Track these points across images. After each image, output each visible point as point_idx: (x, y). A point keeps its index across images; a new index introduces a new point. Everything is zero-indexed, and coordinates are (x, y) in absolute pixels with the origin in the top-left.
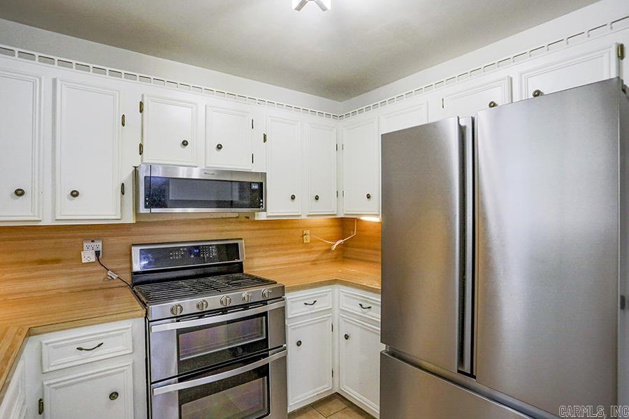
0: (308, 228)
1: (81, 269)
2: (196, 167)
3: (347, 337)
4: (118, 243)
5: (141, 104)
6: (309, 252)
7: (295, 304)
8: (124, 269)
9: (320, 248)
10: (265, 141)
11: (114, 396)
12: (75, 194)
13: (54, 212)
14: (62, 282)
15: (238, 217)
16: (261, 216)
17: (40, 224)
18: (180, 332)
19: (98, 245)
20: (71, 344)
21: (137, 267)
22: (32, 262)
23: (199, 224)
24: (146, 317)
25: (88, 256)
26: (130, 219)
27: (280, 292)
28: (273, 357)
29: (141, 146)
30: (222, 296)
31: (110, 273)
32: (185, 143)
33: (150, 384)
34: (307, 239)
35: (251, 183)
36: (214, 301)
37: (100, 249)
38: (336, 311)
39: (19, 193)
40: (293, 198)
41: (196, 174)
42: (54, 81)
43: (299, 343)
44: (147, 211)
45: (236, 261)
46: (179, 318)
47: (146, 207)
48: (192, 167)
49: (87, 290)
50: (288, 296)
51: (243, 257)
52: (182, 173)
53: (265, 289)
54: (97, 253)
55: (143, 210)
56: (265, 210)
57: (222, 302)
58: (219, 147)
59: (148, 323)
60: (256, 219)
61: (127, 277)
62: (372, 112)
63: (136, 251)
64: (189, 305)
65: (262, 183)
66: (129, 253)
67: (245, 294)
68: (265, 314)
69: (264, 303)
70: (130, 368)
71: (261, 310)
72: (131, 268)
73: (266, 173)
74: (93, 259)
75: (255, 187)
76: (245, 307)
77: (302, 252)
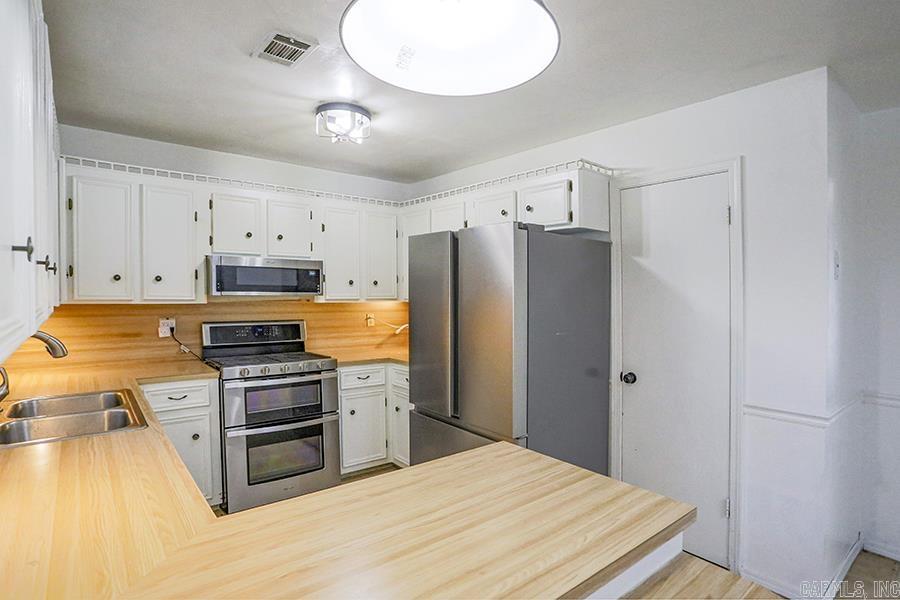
0: (372, 311)
1: (159, 343)
2: (259, 255)
3: (397, 409)
4: (191, 320)
5: (211, 202)
6: (372, 336)
7: (347, 377)
8: (196, 344)
9: (384, 332)
10: (323, 230)
11: (196, 437)
12: (158, 279)
13: (142, 293)
14: (142, 353)
15: (299, 300)
16: (321, 300)
17: (132, 303)
18: (247, 390)
19: (172, 322)
20: (164, 394)
21: (207, 342)
22: (117, 335)
23: (261, 305)
24: (220, 378)
25: (164, 332)
26: (203, 300)
27: (334, 366)
28: (325, 419)
29: (211, 238)
30: (282, 365)
31: (182, 347)
32: (249, 235)
33: (223, 429)
34: (371, 323)
35: (308, 271)
36: (275, 368)
37: (174, 325)
38: (390, 387)
39: (117, 278)
40: (351, 283)
41: (259, 263)
42: (141, 186)
43: (353, 413)
44: (219, 294)
45: (298, 340)
46: (246, 379)
47: (218, 290)
48: (255, 255)
49: (163, 361)
50: (342, 371)
51: (305, 337)
52: (245, 262)
53: (319, 362)
54: (172, 329)
55: (215, 293)
56: (322, 294)
57: (281, 370)
58: (280, 237)
59: (222, 381)
60: (316, 301)
61: (198, 351)
62: (427, 204)
63: (206, 328)
64: (254, 369)
65: (318, 271)
66: (198, 329)
67: (302, 365)
68: (319, 382)
69: (319, 372)
70: (208, 418)
71: (316, 377)
72: (202, 343)
73: (322, 262)
74: (169, 334)
75: (312, 273)
76: (302, 374)
77: (368, 336)
